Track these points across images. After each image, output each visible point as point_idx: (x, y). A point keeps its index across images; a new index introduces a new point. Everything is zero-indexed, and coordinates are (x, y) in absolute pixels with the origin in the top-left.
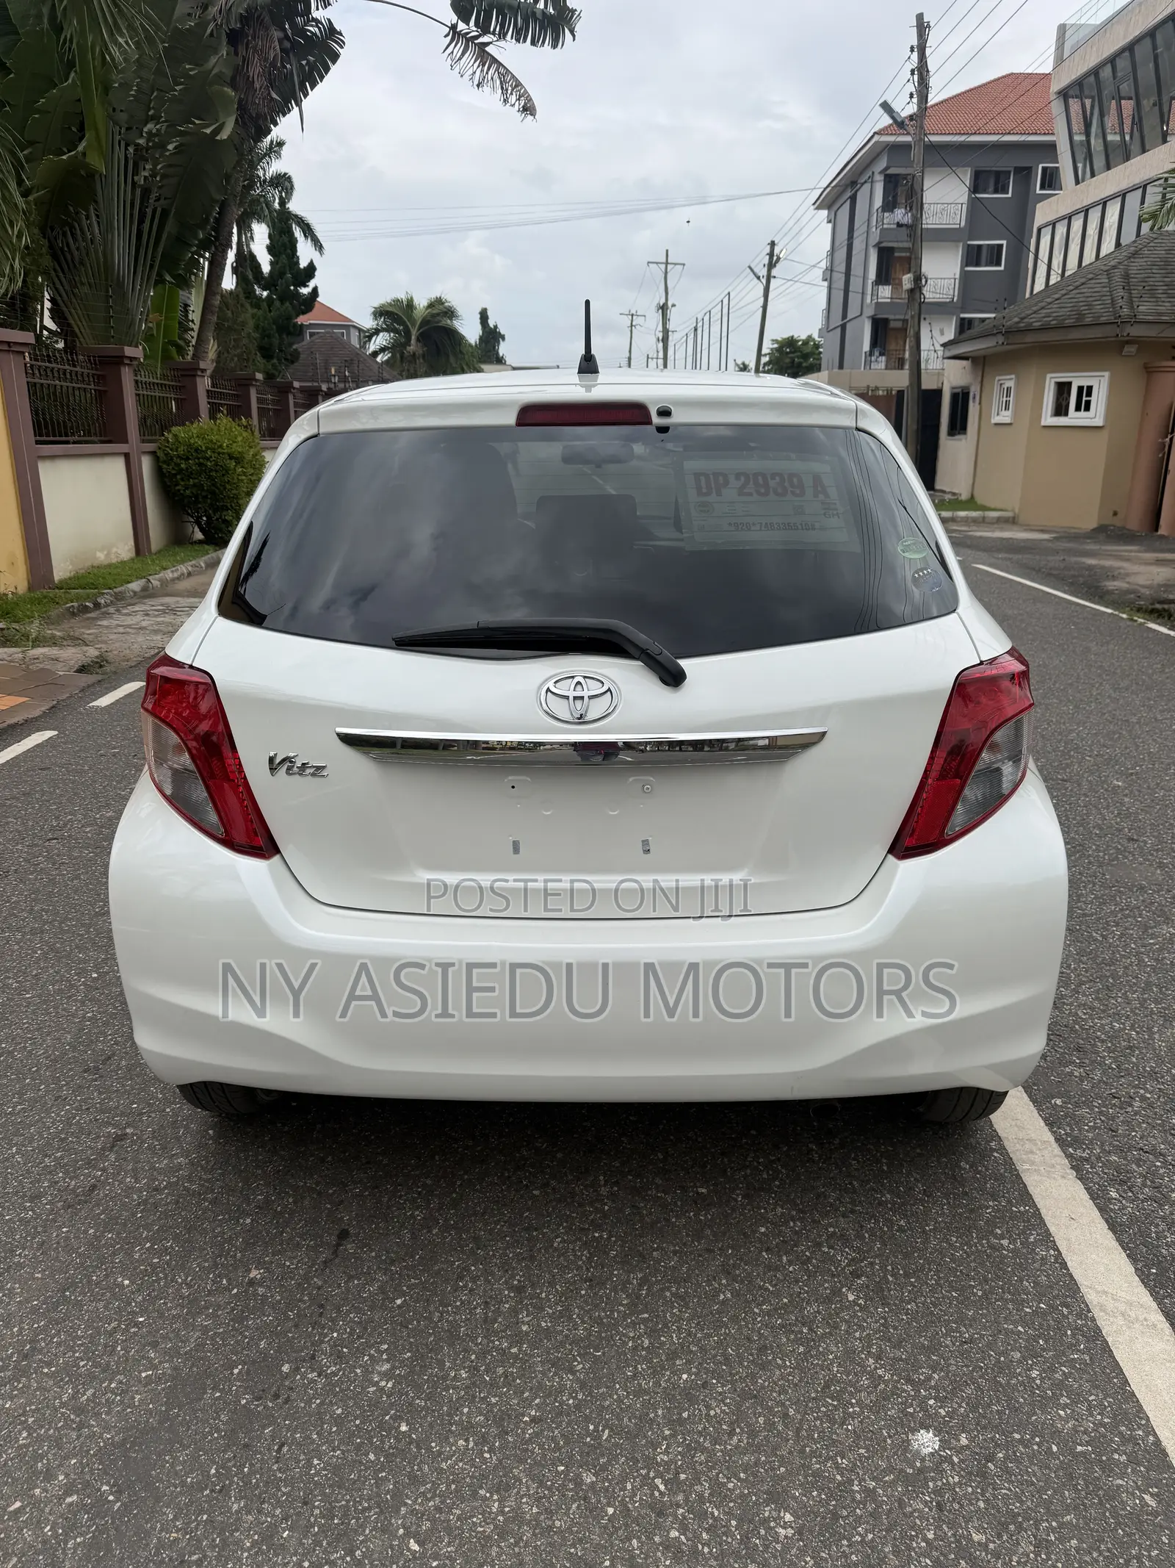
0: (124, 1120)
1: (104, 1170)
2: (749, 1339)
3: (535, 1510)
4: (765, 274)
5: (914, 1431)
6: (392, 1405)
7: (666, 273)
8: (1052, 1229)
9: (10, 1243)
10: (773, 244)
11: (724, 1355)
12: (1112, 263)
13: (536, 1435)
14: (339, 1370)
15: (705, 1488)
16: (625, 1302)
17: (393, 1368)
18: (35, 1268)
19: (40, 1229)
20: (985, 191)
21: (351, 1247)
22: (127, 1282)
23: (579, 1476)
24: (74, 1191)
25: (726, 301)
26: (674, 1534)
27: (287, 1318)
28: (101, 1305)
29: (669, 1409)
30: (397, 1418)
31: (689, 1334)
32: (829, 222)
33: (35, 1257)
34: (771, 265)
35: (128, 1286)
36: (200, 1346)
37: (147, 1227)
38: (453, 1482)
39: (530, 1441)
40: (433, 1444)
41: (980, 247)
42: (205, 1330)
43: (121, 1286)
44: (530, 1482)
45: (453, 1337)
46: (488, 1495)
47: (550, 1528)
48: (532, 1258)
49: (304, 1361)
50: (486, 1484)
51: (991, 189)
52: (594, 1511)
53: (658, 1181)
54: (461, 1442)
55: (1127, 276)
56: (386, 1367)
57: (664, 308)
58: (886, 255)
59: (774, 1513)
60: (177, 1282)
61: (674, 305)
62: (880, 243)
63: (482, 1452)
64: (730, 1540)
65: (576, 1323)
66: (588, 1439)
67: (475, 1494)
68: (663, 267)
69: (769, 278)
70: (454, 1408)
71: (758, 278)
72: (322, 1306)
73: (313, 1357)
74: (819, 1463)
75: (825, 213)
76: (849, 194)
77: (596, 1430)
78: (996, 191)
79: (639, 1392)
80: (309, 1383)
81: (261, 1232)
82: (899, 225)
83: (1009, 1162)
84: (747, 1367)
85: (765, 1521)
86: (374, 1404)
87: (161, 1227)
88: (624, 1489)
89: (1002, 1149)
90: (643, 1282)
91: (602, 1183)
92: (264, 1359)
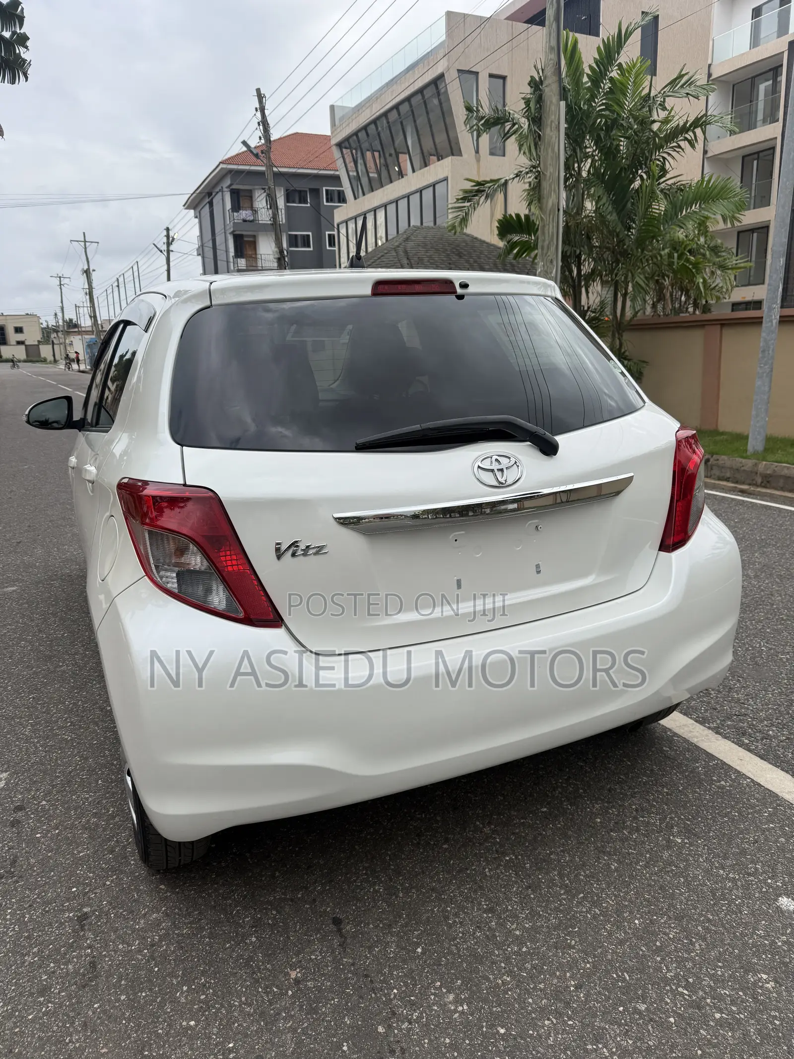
0: (75, 903)
1: (90, 947)
2: (649, 885)
3: (631, 1042)
4: (166, 249)
5: (776, 900)
6: (479, 1019)
7: (85, 248)
8: (738, 768)
9: (52, 1036)
10: (168, 230)
11: (645, 900)
12: (396, 244)
13: (587, 996)
14: (421, 1013)
15: (707, 981)
16: (562, 892)
17: (457, 995)
18: (96, 1046)
19: (72, 1014)
20: (294, 202)
21: (348, 928)
22: (192, 1023)
23: (635, 1008)
24: (76, 972)
25: (135, 268)
26: (718, 1016)
27: (348, 995)
28: (186, 1049)
29: (646, 945)
30: (492, 1026)
31: (616, 896)
32: (196, 217)
33: (87, 1037)
34: (169, 244)
35: (196, 1025)
36: (299, 1044)
37: (172, 975)
38: (566, 1049)
39: (587, 1001)
40: (531, 1032)
41: (296, 236)
42: (294, 1030)
43: (190, 1028)
44: (612, 1027)
45: (479, 959)
46: (595, 1047)
47: (649, 1047)
48: (481, 888)
49: (390, 1018)
50: (586, 1040)
51: (297, 200)
52: (663, 1026)
53: (513, 813)
54: (547, 1022)
55: (406, 252)
56: (451, 997)
57: (87, 273)
58: (239, 239)
59: (756, 978)
60: (235, 1006)
61: (94, 270)
62: (234, 231)
63: (565, 1022)
64: (748, 1004)
65: (546, 918)
66: (620, 984)
67: (586, 1051)
68: (83, 244)
69: (168, 251)
70: (521, 1001)
71: (161, 251)
72: (366, 976)
73: (394, 1013)
74: (750, 939)
75: (192, 212)
76: (207, 200)
77: (618, 976)
78: (300, 203)
79: (621, 943)
80: (408, 1032)
81: (271, 944)
82: (245, 221)
83: (686, 741)
84: (664, 902)
85: (755, 984)
86: (467, 1024)
87: (185, 969)
88: (667, 1004)
89: (675, 734)
90: (561, 875)
91: (481, 826)
92: (359, 1030)
